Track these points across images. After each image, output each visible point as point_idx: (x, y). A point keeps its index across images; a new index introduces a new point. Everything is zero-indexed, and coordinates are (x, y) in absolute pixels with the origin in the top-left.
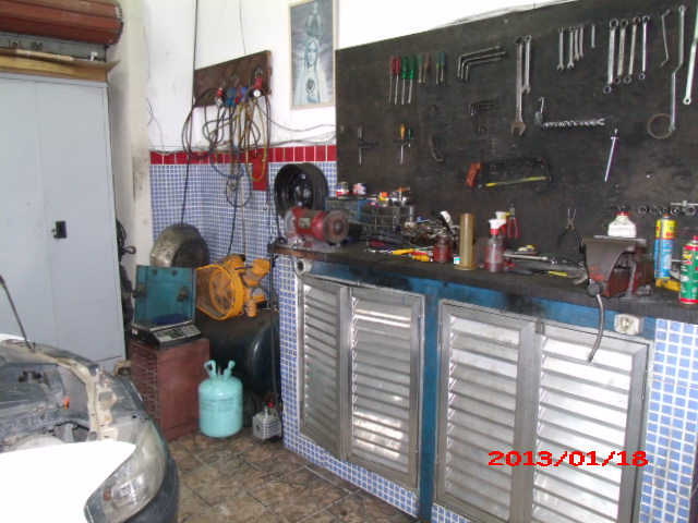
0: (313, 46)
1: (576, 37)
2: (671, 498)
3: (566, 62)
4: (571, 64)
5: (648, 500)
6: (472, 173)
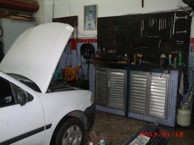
0: (91, 16)
1: (153, 20)
2: (173, 100)
3: (151, 25)
4: (152, 25)
5: (170, 101)
6: (132, 46)
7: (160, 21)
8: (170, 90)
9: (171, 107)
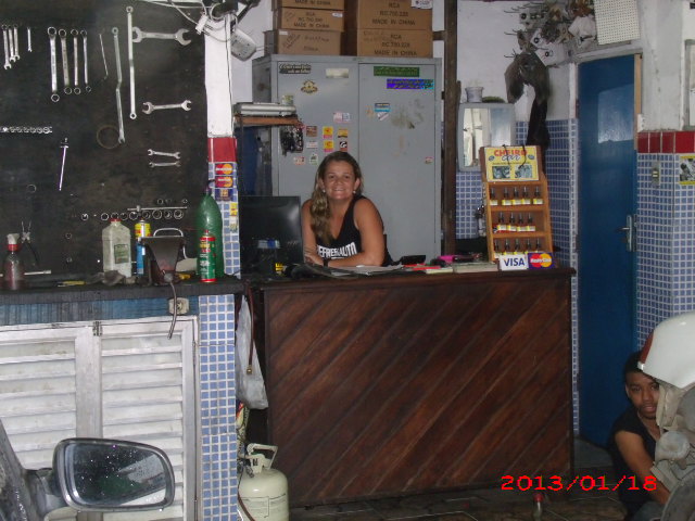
1: (10, 36)
2: (224, 439)
4: (8, 65)
5: (207, 450)
7: (53, 43)
8: (205, 395)
9: (215, 475)
